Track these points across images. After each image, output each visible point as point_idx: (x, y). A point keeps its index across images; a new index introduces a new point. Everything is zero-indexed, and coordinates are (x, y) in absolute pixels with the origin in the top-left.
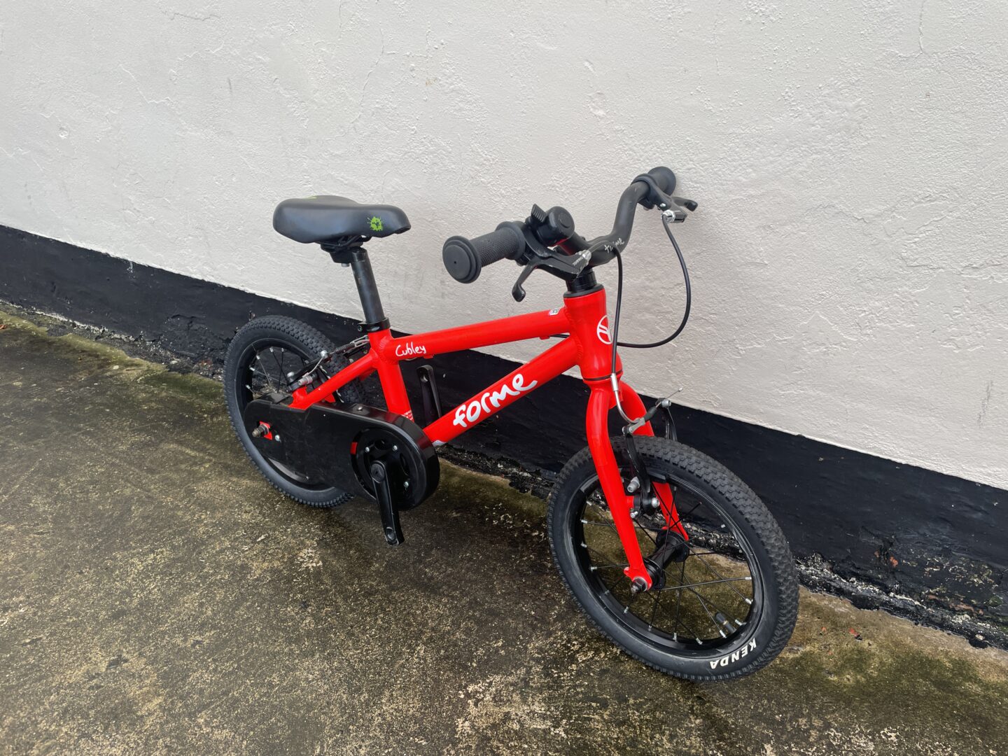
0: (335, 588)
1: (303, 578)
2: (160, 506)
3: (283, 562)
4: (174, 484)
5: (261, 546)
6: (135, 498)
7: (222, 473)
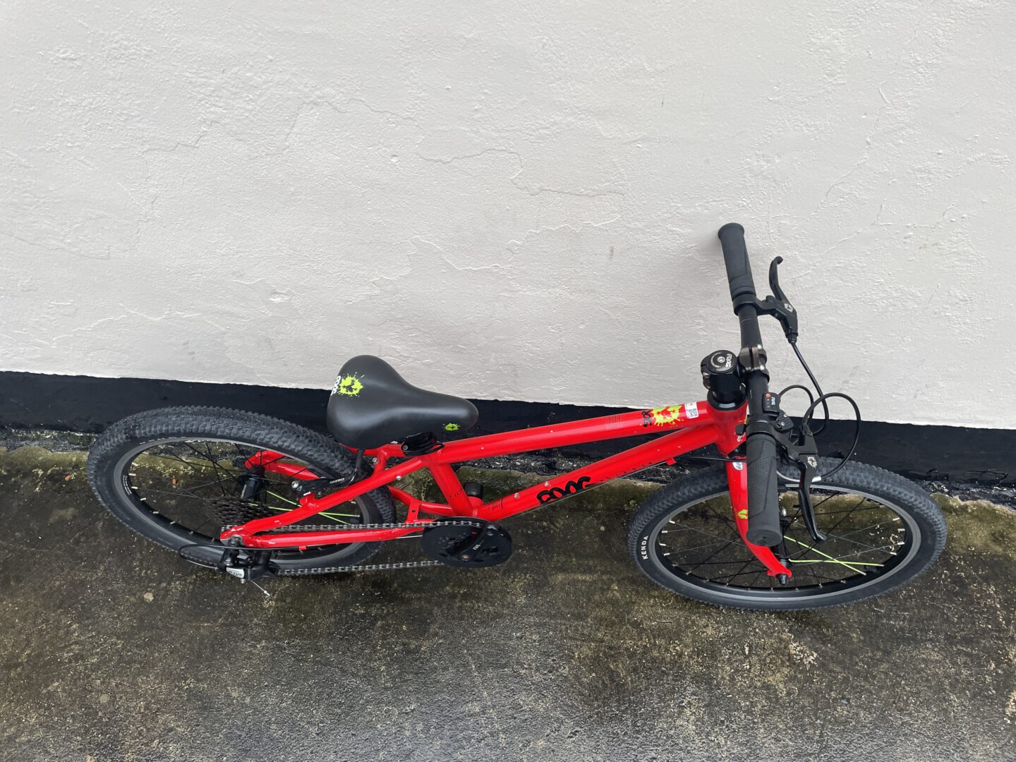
0: (849, 673)
1: (818, 675)
2: (632, 655)
3: (788, 666)
4: (613, 623)
5: (755, 658)
6: (601, 655)
7: (637, 591)
